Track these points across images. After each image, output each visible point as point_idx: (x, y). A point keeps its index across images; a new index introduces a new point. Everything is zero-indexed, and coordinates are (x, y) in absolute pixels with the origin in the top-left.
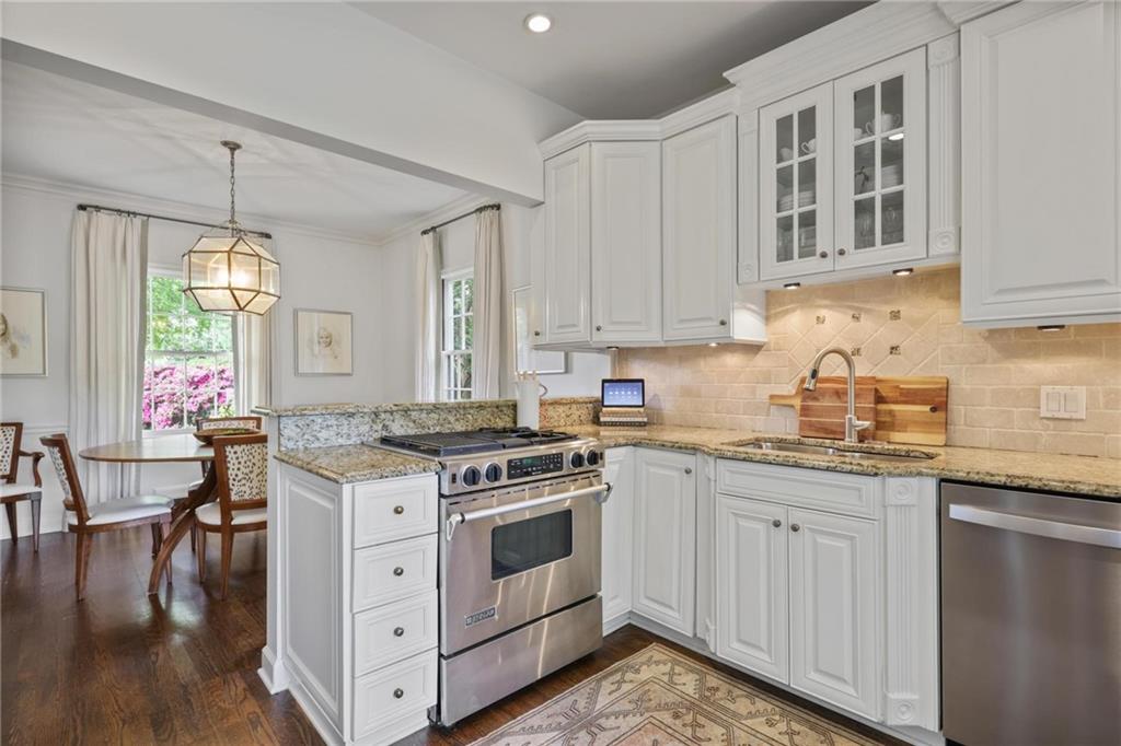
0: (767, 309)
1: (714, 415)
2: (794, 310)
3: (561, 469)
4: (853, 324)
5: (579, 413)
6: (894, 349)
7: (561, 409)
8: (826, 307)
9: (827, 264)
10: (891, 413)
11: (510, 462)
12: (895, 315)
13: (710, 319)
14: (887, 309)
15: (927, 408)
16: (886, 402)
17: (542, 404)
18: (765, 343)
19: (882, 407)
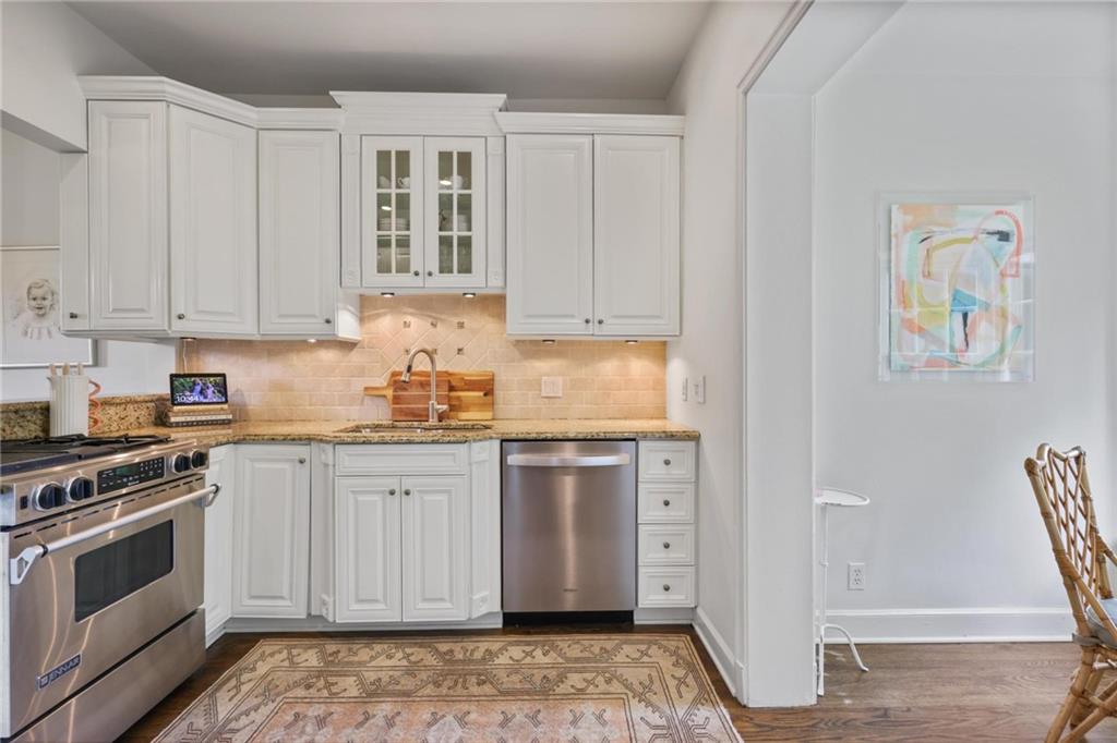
0: (361, 312)
1: (308, 408)
2: (385, 314)
3: (162, 475)
4: (432, 329)
5: (137, 414)
6: (460, 350)
7: (112, 411)
8: (411, 314)
9: (419, 281)
10: (459, 398)
11: (100, 474)
12: (461, 325)
13: (314, 316)
14: (456, 320)
15: (481, 394)
16: (456, 391)
17: (93, 404)
18: (359, 341)
19: (453, 394)
